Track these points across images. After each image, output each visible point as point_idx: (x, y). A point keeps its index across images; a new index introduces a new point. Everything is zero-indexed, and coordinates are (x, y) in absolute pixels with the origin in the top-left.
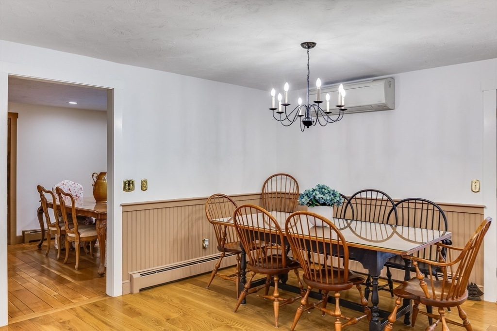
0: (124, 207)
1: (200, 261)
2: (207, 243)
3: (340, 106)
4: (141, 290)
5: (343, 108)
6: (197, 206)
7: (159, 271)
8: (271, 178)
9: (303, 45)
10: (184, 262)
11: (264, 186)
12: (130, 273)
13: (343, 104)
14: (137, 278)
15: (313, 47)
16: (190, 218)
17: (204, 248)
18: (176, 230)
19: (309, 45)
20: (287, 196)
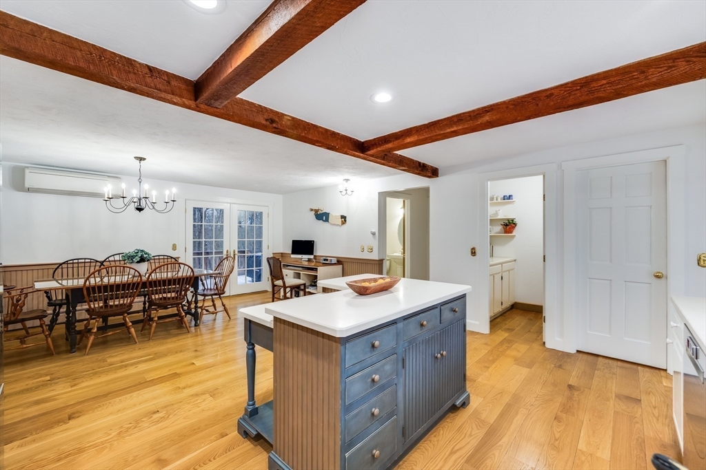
9: (135, 158)
19: (141, 159)
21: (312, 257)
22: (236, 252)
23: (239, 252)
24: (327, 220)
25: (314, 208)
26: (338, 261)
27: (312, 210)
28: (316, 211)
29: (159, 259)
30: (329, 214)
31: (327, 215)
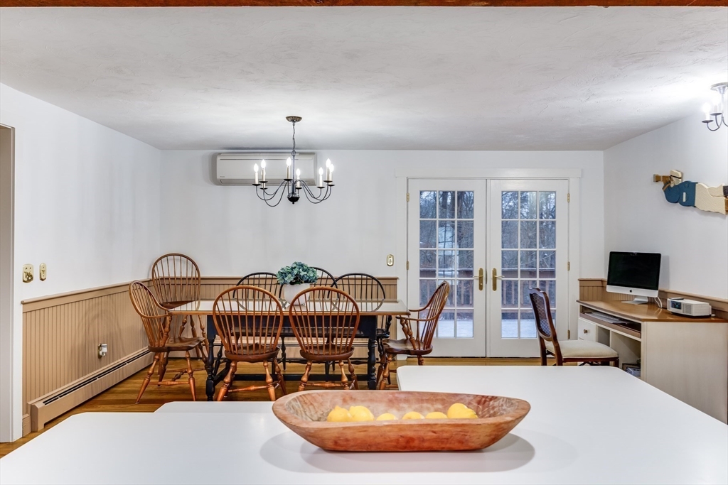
0: (25, 305)
1: (100, 375)
2: (105, 350)
3: (328, 182)
4: (46, 424)
5: (330, 184)
6: (94, 300)
7: (61, 395)
8: (161, 259)
9: (288, 118)
10: (82, 379)
11: (153, 270)
12: (30, 403)
13: (330, 180)
14: (42, 408)
15: (299, 121)
16: (87, 316)
17: (100, 357)
18: (73, 335)
19: (294, 119)
20: (177, 282)
21: (654, 294)
22: (499, 274)
23: (504, 272)
24: (690, 203)
25: (661, 174)
26: (714, 310)
27: (657, 179)
28: (667, 180)
29: (355, 279)
30: (694, 184)
31: (690, 187)
